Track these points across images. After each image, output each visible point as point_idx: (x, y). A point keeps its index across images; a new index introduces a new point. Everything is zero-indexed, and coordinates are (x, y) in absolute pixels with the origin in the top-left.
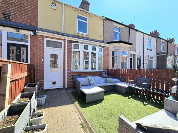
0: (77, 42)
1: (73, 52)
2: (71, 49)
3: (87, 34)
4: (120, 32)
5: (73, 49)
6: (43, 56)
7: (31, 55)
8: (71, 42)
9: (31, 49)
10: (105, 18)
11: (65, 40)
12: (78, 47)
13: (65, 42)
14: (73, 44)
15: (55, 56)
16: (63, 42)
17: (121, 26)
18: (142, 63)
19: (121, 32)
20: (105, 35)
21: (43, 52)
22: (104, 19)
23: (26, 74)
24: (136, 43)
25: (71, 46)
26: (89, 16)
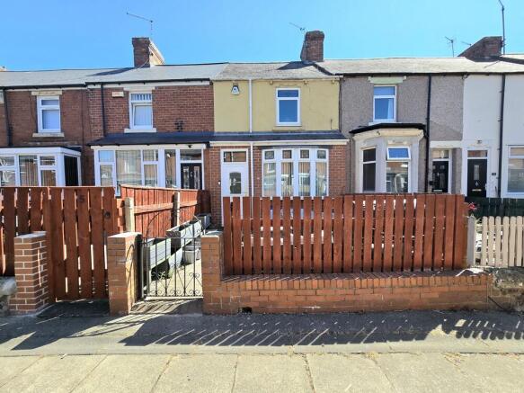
0: (271, 147)
1: (265, 164)
2: (261, 160)
3: (298, 123)
4: (394, 97)
5: (264, 161)
6: (220, 176)
7: (205, 176)
8: (261, 148)
9: (205, 169)
10: (342, 76)
11: (249, 147)
12: (271, 155)
13: (249, 150)
14: (264, 151)
15: (236, 176)
16: (247, 150)
17: (399, 80)
18: (494, 174)
19: (398, 96)
20: (345, 115)
21: (220, 171)
22: (340, 79)
23: (195, 202)
24: (462, 115)
25: (261, 155)
26: (302, 85)
